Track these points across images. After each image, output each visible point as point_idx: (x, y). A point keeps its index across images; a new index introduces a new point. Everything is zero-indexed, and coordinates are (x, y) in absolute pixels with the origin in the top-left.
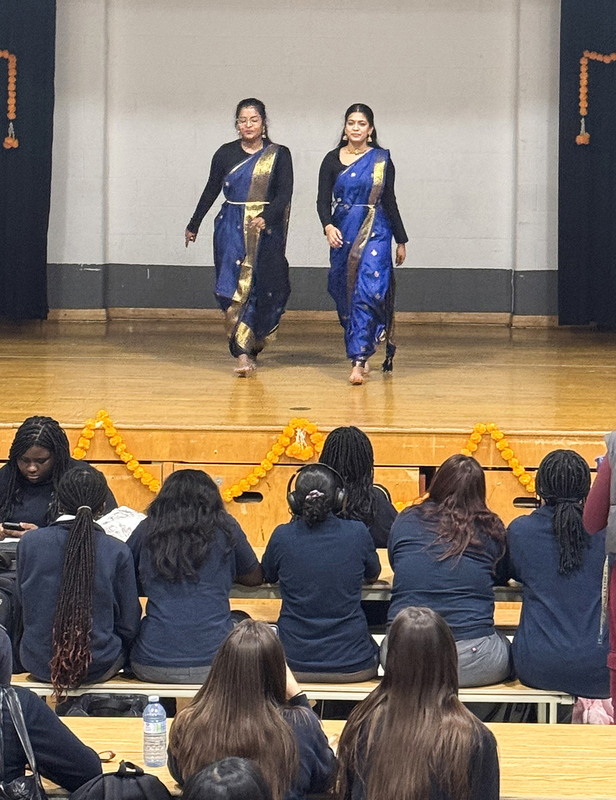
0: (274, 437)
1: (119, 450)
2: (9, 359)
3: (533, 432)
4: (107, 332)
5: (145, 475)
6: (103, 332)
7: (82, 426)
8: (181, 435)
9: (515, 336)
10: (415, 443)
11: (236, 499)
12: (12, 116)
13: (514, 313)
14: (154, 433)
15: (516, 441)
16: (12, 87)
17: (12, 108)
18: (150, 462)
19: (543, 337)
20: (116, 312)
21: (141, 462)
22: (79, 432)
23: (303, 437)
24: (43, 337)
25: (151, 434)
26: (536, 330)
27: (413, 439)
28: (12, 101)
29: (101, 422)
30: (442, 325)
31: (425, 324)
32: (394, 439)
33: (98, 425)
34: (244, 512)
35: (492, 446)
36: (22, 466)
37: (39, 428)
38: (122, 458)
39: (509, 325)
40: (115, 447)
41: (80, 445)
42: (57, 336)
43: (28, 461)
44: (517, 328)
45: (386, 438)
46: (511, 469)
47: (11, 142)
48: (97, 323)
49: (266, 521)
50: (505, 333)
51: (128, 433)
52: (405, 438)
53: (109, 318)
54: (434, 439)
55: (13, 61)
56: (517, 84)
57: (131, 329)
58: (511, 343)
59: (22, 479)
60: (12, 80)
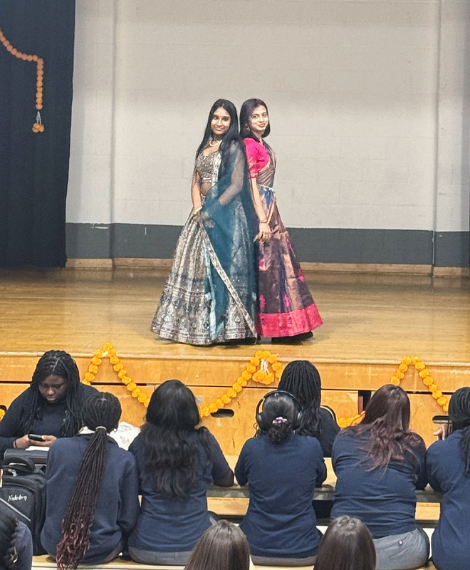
0: (243, 366)
1: (120, 375)
2: (36, 300)
3: (449, 364)
4: (113, 277)
5: (141, 395)
6: (109, 278)
7: (92, 355)
8: (169, 363)
9: (435, 284)
10: (355, 371)
11: (213, 415)
12: (39, 107)
13: (434, 266)
14: (149, 361)
15: (436, 371)
16: (40, 84)
17: (39, 100)
18: (145, 385)
19: (458, 284)
20: (119, 261)
21: (138, 384)
22: (89, 360)
23: (266, 366)
24: (62, 281)
25: (146, 363)
26: (451, 279)
27: (354, 368)
28: (39, 95)
29: (107, 353)
30: (377, 274)
31: (364, 273)
32: (338, 368)
33: (104, 355)
34: (219, 424)
35: (416, 374)
36: (42, 390)
37: (55, 361)
38: (123, 382)
39: (431, 275)
40: (117, 372)
41: (90, 370)
42: (73, 281)
43: (47, 386)
44: (437, 277)
45: (332, 367)
46: (431, 393)
47: (38, 128)
48: (104, 270)
49: (236, 433)
50: (427, 282)
51: (128, 361)
52: (347, 368)
53: (114, 267)
54: (370, 369)
55: (40, 63)
56: (438, 84)
57: (131, 275)
58: (431, 289)
59: (42, 400)
60: (40, 79)
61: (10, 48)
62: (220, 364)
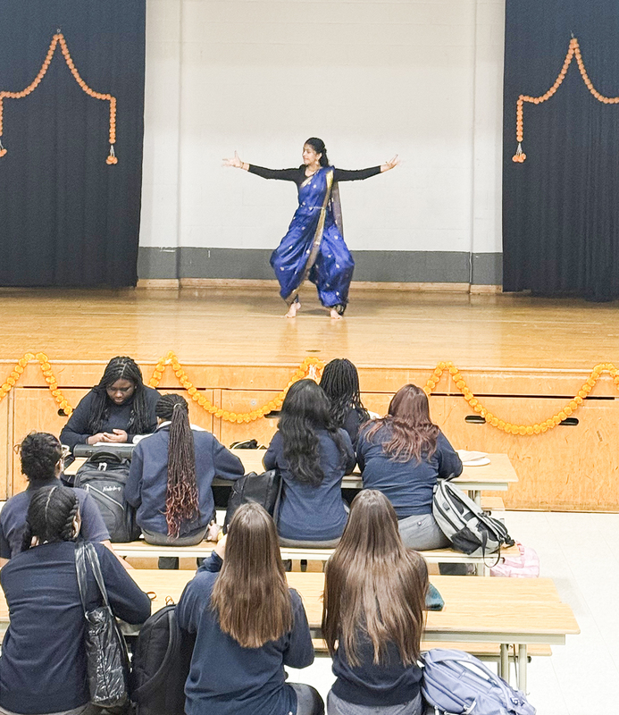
0: (293, 371)
1: (182, 379)
2: (107, 315)
3: (480, 368)
4: (179, 296)
6: (176, 296)
7: (156, 363)
8: (226, 369)
9: (473, 301)
10: (395, 376)
11: (266, 416)
12: (112, 141)
13: (472, 284)
14: (208, 368)
15: (467, 375)
16: (113, 120)
17: (113, 135)
18: (204, 389)
19: (493, 300)
20: (185, 281)
21: (198, 389)
22: (153, 367)
23: (314, 371)
24: (134, 299)
25: (205, 369)
26: (487, 295)
27: (393, 372)
28: (112, 131)
29: (170, 360)
30: (420, 292)
31: (407, 292)
32: (380, 372)
33: (167, 362)
34: (272, 425)
35: (450, 378)
36: (111, 393)
37: (123, 366)
38: (184, 387)
39: (469, 292)
40: (179, 378)
41: (155, 376)
42: (144, 298)
43: (115, 389)
44: (474, 294)
45: (373, 372)
46: (463, 395)
47: (112, 160)
48: (171, 289)
50: (465, 298)
51: (189, 368)
52: (388, 372)
53: (181, 287)
54: (408, 373)
55: (113, 101)
56: (474, 120)
57: (196, 294)
58: (469, 304)
60: (113, 115)
61: (85, 88)
62: (272, 370)
